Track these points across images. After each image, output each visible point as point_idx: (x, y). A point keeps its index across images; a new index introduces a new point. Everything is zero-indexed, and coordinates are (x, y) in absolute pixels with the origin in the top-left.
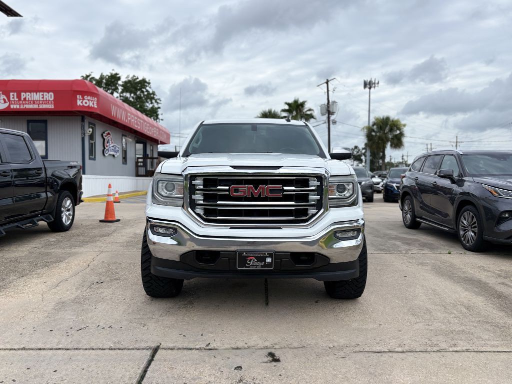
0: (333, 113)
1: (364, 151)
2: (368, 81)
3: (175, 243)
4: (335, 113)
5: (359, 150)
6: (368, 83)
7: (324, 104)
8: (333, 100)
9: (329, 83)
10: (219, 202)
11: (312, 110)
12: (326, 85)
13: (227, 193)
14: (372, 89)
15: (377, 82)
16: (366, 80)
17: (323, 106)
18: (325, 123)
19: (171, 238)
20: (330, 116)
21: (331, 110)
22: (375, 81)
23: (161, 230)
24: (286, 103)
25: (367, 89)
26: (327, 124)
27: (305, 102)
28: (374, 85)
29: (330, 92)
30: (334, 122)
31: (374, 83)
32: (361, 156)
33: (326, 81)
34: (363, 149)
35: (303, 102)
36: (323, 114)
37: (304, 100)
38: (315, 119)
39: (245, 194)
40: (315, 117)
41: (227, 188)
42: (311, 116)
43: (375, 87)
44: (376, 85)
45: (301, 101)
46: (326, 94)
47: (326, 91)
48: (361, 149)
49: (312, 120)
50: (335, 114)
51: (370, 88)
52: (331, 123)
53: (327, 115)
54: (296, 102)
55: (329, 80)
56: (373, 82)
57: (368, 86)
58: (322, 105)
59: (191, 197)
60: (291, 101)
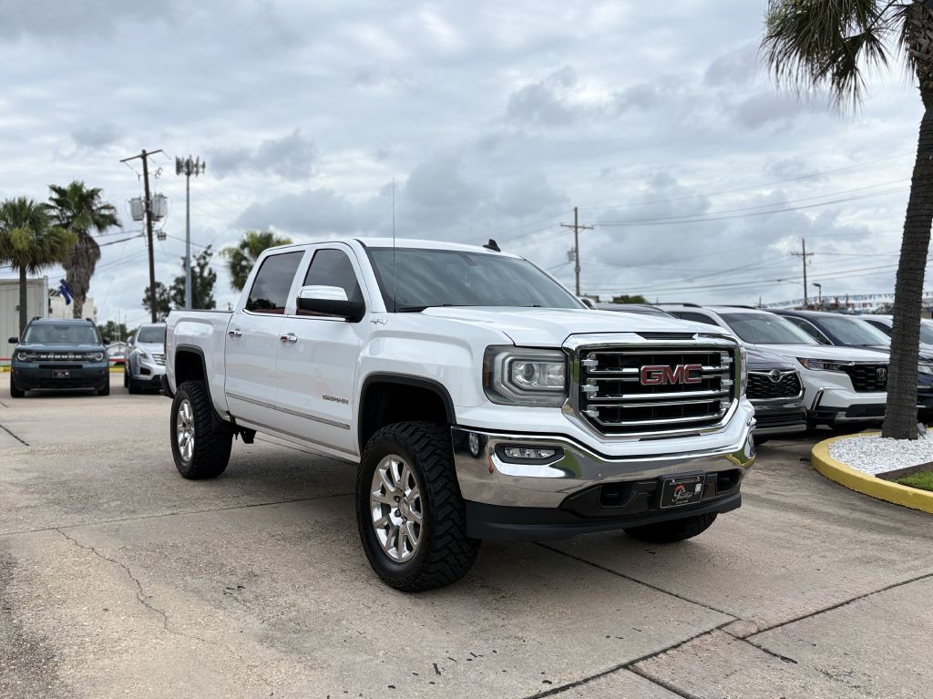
0: (158, 218)
1: (173, 292)
2: (185, 160)
3: (561, 473)
4: (162, 217)
5: (165, 290)
6: (184, 164)
7: (140, 199)
8: (158, 193)
9: (148, 158)
10: (626, 396)
11: (113, 208)
12: (141, 160)
13: (637, 379)
14: (193, 177)
15: (201, 163)
16: (180, 157)
17: (137, 202)
18: (143, 235)
19: (551, 466)
20: (153, 222)
21: (155, 211)
22: (198, 160)
23: (516, 453)
24: (54, 189)
25: (183, 176)
26: (147, 238)
27: (99, 190)
28: (195, 169)
29: (149, 176)
30: (162, 236)
31: (196, 165)
32: (169, 302)
33: (140, 153)
34: (172, 288)
35: (93, 191)
36: (137, 219)
37: (98, 187)
38: (120, 226)
39: (660, 380)
40: (118, 223)
41: (636, 370)
42: (113, 221)
43: (197, 173)
44: (201, 170)
45: (88, 187)
46: (142, 178)
47: (142, 172)
48: (168, 289)
49: (112, 229)
50: (162, 220)
51: (188, 174)
52: (155, 237)
53: (145, 220)
54: (76, 188)
55: (147, 152)
56: (195, 162)
57: (185, 169)
58: (133, 200)
59: (580, 388)
60: (65, 185)
